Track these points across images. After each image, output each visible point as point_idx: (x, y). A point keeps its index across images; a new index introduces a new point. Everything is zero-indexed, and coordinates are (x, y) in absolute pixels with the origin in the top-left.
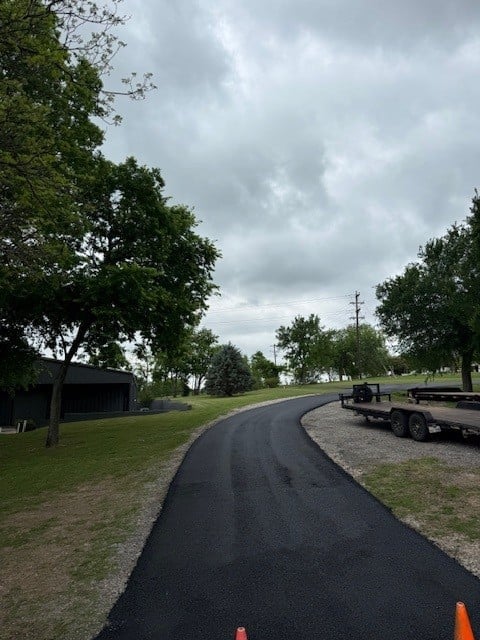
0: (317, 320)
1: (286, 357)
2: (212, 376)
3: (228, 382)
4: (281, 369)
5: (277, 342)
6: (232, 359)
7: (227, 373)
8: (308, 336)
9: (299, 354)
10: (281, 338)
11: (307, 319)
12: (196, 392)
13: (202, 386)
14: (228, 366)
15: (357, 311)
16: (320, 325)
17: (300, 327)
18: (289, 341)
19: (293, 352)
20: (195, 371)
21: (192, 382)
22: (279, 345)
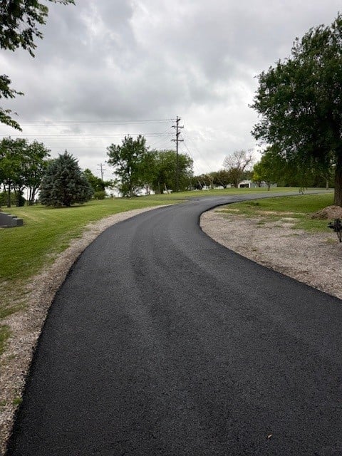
0: (144, 141)
1: (116, 173)
2: (47, 186)
3: (65, 192)
4: (108, 184)
5: (108, 158)
6: (69, 168)
7: (64, 184)
8: (135, 155)
9: (127, 170)
10: (111, 155)
11: (135, 139)
12: (31, 203)
13: (37, 197)
14: (65, 175)
15: (177, 135)
16: (146, 145)
17: (129, 146)
18: (118, 159)
19: (122, 169)
20: (28, 183)
21: (26, 193)
22: (110, 162)
